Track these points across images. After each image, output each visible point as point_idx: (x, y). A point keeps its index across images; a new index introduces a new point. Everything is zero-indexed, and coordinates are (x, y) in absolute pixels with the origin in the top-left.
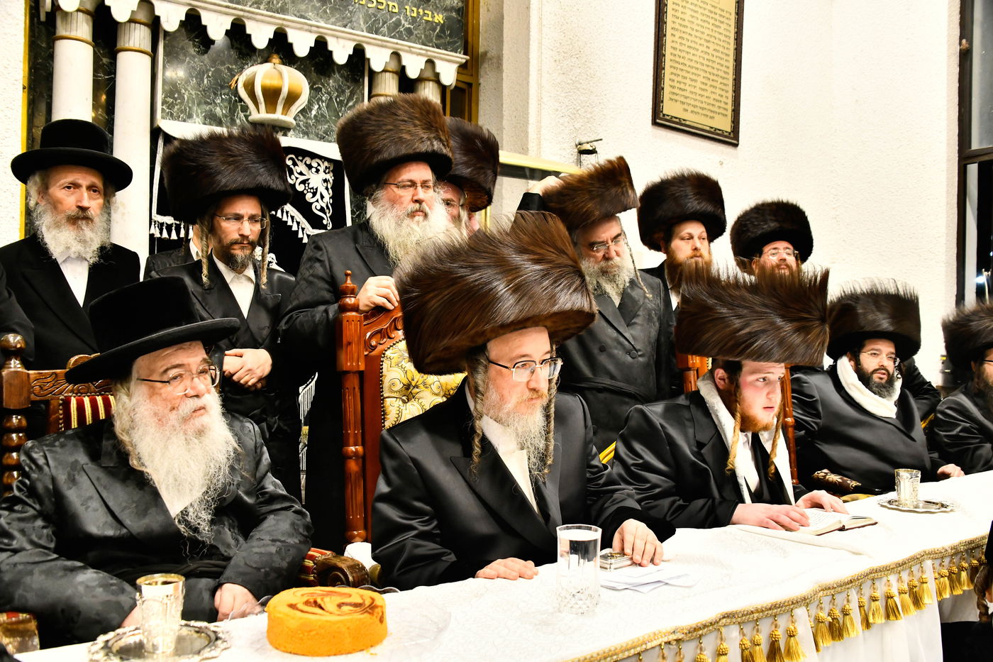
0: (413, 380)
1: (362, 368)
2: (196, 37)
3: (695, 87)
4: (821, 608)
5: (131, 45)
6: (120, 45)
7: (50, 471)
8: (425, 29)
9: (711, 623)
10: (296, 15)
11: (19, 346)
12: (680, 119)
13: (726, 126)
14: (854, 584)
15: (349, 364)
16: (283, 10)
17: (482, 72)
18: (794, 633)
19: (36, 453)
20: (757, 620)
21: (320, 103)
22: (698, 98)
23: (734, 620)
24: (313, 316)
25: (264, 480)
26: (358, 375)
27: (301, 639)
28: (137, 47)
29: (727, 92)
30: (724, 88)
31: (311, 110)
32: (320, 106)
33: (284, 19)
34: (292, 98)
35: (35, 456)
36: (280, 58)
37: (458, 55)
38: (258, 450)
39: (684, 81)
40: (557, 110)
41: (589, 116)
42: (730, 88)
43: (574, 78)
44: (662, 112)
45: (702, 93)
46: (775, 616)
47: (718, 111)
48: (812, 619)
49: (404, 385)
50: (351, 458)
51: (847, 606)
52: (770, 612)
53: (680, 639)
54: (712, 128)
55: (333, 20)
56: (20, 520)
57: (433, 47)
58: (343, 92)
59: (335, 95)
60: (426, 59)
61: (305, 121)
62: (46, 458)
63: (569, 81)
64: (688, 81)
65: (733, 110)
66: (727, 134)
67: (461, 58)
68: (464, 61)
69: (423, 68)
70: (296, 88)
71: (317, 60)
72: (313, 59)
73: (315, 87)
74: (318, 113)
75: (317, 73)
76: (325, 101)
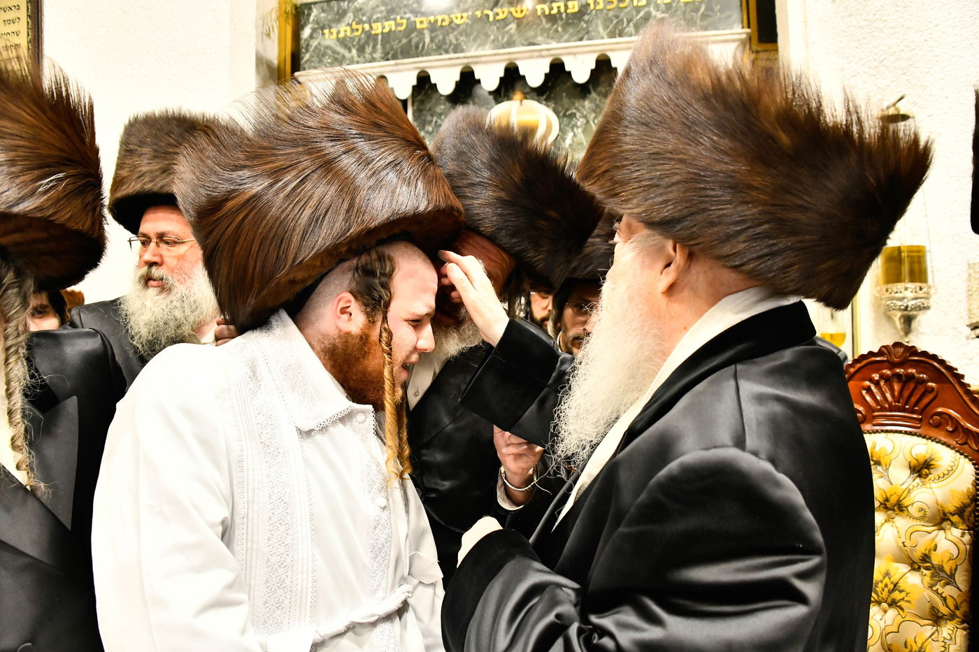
8: (684, 13)
10: (523, 45)
16: (510, 44)
21: (575, 130)
31: (564, 140)
32: (574, 133)
33: (509, 53)
37: (733, 30)
55: (566, 37)
57: (699, 30)
67: (739, 33)
68: (744, 36)
71: (569, 84)
72: (565, 84)
73: (568, 113)
74: (573, 141)
75: (569, 98)
76: (581, 127)
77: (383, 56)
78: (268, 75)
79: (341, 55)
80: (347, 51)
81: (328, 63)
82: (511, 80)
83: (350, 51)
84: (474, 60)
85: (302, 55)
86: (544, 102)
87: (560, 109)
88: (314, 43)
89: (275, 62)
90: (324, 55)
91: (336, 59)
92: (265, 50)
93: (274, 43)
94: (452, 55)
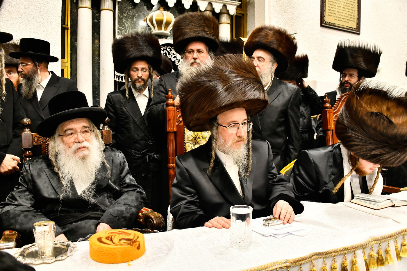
0: (197, 135)
1: (175, 130)
2: (130, 3)
3: (340, 9)
4: (372, 250)
5: (105, 7)
6: (102, 8)
7: (30, 172)
9: (307, 258)
11: (28, 123)
12: (333, 23)
13: (355, 26)
14: (392, 238)
15: (169, 129)
17: (248, 9)
18: (355, 263)
19: (26, 165)
20: (334, 256)
22: (341, 14)
23: (321, 256)
24: (158, 108)
25: (126, 178)
26: (174, 133)
27: (98, 255)
28: (107, 8)
29: (354, 11)
30: (353, 9)
34: (168, 24)
35: (26, 166)
36: (163, 8)
37: (236, 2)
38: (122, 164)
39: (335, 7)
40: (278, 22)
41: (292, 24)
42: (356, 9)
43: (285, 8)
44: (325, 21)
45: (343, 12)
46: (345, 254)
47: (350, 19)
48: (366, 256)
49: (194, 138)
50: (171, 169)
51: (388, 249)
52: (342, 252)
53: (288, 266)
54: (348, 27)
56: (19, 192)
60: (223, 4)
62: (29, 167)
63: (283, 9)
64: (336, 7)
65: (357, 19)
66: (355, 29)
67: (238, 3)
68: (239, 4)
69: (222, 8)
70: (169, 20)
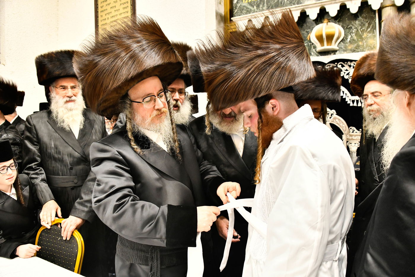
21: (352, 34)
31: (347, 39)
32: (351, 36)
58: (364, 25)
59: (360, 28)
61: (344, 45)
71: (349, 14)
72: (347, 14)
73: (348, 27)
74: (351, 39)
75: (349, 20)
76: (355, 32)
77: (267, 8)
78: (220, 19)
79: (250, 9)
80: (252, 7)
81: (245, 13)
82: (323, 14)
83: (253, 7)
84: (306, 7)
85: (234, 10)
86: (337, 23)
87: (345, 25)
88: (239, 5)
89: (223, 14)
90: (243, 10)
91: (248, 11)
92: (219, 9)
93: (222, 6)
94: (297, 6)
